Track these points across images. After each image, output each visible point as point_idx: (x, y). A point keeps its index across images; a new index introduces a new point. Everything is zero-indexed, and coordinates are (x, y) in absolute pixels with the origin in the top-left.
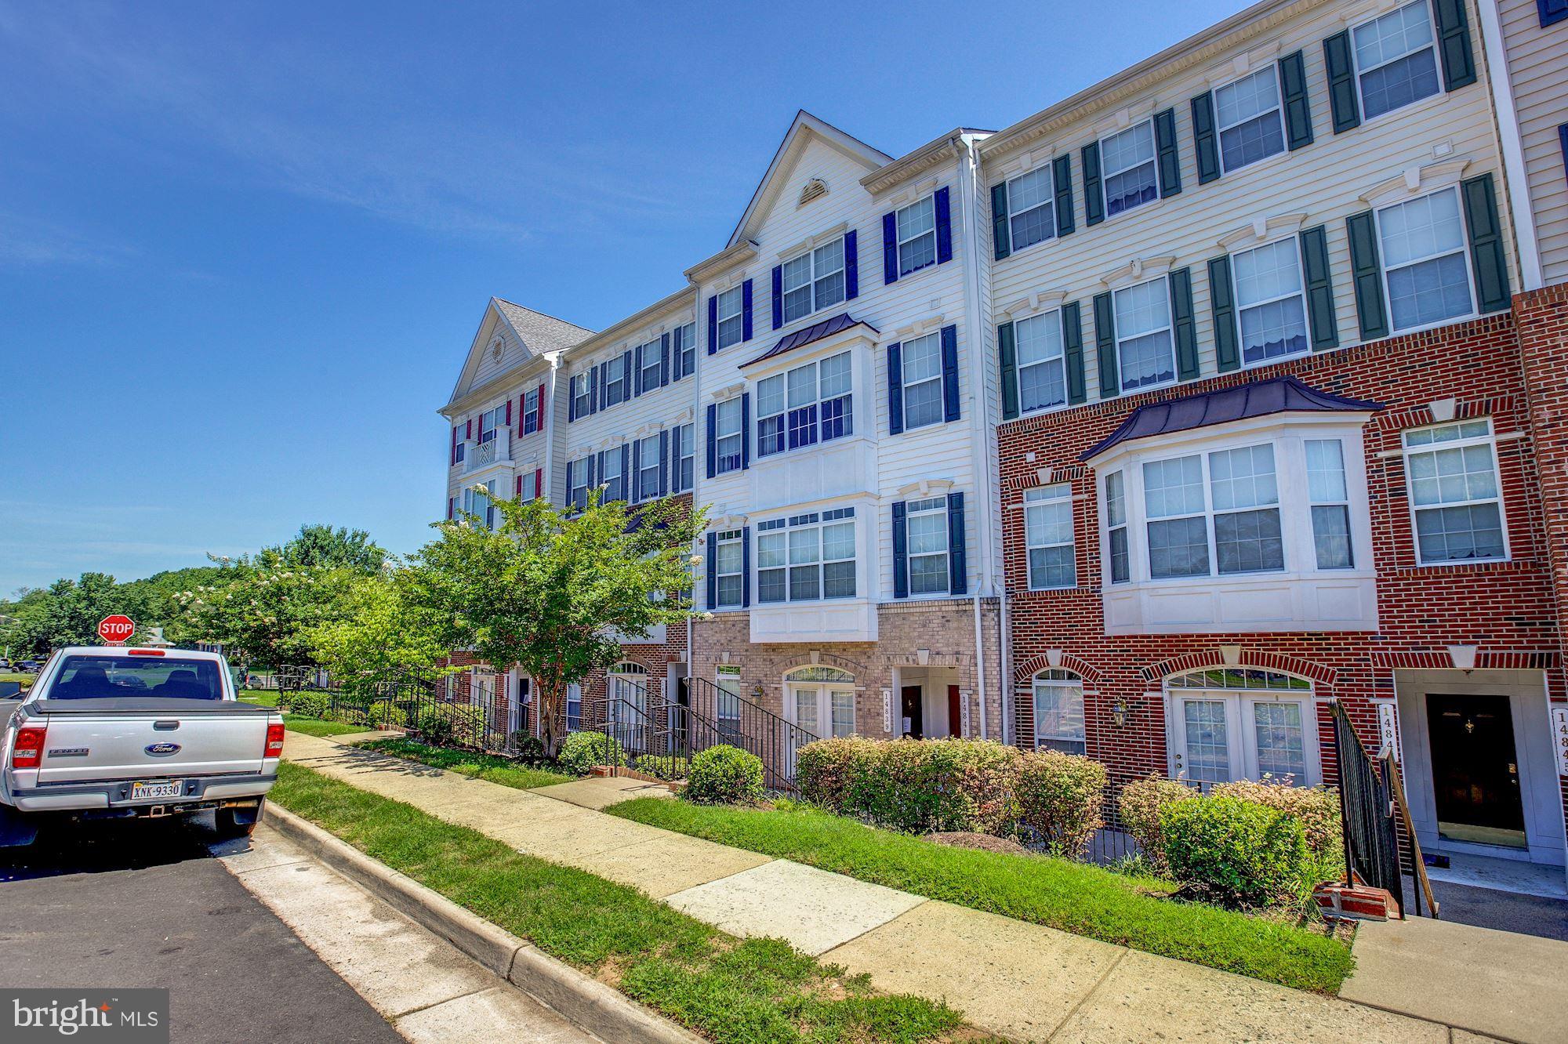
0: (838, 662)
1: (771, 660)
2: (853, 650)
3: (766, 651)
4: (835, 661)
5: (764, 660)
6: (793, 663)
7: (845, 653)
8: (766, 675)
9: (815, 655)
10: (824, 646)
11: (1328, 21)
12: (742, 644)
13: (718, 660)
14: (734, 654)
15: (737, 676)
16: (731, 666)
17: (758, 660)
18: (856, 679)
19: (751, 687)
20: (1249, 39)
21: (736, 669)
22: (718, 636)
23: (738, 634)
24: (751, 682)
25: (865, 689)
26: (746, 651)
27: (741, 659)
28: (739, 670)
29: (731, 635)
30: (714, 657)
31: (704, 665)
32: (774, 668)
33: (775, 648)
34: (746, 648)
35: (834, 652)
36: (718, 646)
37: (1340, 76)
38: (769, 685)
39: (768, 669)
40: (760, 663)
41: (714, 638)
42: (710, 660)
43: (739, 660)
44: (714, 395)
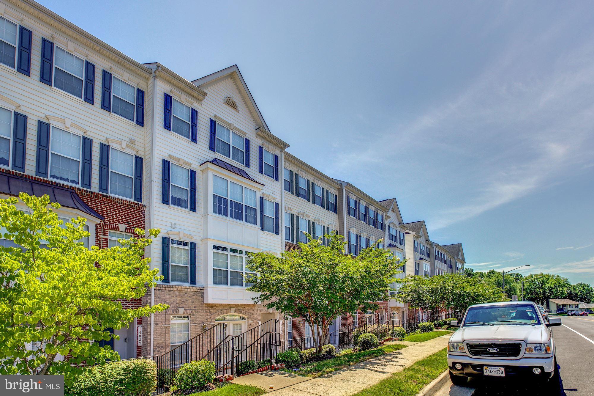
0: (242, 312)
1: (210, 312)
2: (247, 307)
3: (207, 308)
4: (241, 312)
5: (206, 312)
6: (222, 313)
7: (245, 309)
8: (207, 319)
9: (233, 310)
10: (236, 306)
11: (327, 186)
12: (192, 304)
13: (175, 312)
14: (187, 309)
15: (186, 321)
16: (183, 315)
17: (202, 312)
18: (247, 319)
19: (198, 326)
20: (320, 179)
21: (185, 317)
22: (174, 299)
23: (189, 298)
24: (198, 323)
25: (252, 322)
26: (195, 307)
27: (191, 312)
28: (188, 317)
29: (184, 298)
30: (171, 311)
31: (163, 315)
32: (212, 315)
33: (212, 306)
34: (194, 306)
35: (240, 308)
36: (174, 304)
37: (327, 199)
38: (208, 324)
39: (209, 316)
40: (204, 313)
41: (171, 300)
42: (168, 313)
43: (190, 312)
44: (170, 156)
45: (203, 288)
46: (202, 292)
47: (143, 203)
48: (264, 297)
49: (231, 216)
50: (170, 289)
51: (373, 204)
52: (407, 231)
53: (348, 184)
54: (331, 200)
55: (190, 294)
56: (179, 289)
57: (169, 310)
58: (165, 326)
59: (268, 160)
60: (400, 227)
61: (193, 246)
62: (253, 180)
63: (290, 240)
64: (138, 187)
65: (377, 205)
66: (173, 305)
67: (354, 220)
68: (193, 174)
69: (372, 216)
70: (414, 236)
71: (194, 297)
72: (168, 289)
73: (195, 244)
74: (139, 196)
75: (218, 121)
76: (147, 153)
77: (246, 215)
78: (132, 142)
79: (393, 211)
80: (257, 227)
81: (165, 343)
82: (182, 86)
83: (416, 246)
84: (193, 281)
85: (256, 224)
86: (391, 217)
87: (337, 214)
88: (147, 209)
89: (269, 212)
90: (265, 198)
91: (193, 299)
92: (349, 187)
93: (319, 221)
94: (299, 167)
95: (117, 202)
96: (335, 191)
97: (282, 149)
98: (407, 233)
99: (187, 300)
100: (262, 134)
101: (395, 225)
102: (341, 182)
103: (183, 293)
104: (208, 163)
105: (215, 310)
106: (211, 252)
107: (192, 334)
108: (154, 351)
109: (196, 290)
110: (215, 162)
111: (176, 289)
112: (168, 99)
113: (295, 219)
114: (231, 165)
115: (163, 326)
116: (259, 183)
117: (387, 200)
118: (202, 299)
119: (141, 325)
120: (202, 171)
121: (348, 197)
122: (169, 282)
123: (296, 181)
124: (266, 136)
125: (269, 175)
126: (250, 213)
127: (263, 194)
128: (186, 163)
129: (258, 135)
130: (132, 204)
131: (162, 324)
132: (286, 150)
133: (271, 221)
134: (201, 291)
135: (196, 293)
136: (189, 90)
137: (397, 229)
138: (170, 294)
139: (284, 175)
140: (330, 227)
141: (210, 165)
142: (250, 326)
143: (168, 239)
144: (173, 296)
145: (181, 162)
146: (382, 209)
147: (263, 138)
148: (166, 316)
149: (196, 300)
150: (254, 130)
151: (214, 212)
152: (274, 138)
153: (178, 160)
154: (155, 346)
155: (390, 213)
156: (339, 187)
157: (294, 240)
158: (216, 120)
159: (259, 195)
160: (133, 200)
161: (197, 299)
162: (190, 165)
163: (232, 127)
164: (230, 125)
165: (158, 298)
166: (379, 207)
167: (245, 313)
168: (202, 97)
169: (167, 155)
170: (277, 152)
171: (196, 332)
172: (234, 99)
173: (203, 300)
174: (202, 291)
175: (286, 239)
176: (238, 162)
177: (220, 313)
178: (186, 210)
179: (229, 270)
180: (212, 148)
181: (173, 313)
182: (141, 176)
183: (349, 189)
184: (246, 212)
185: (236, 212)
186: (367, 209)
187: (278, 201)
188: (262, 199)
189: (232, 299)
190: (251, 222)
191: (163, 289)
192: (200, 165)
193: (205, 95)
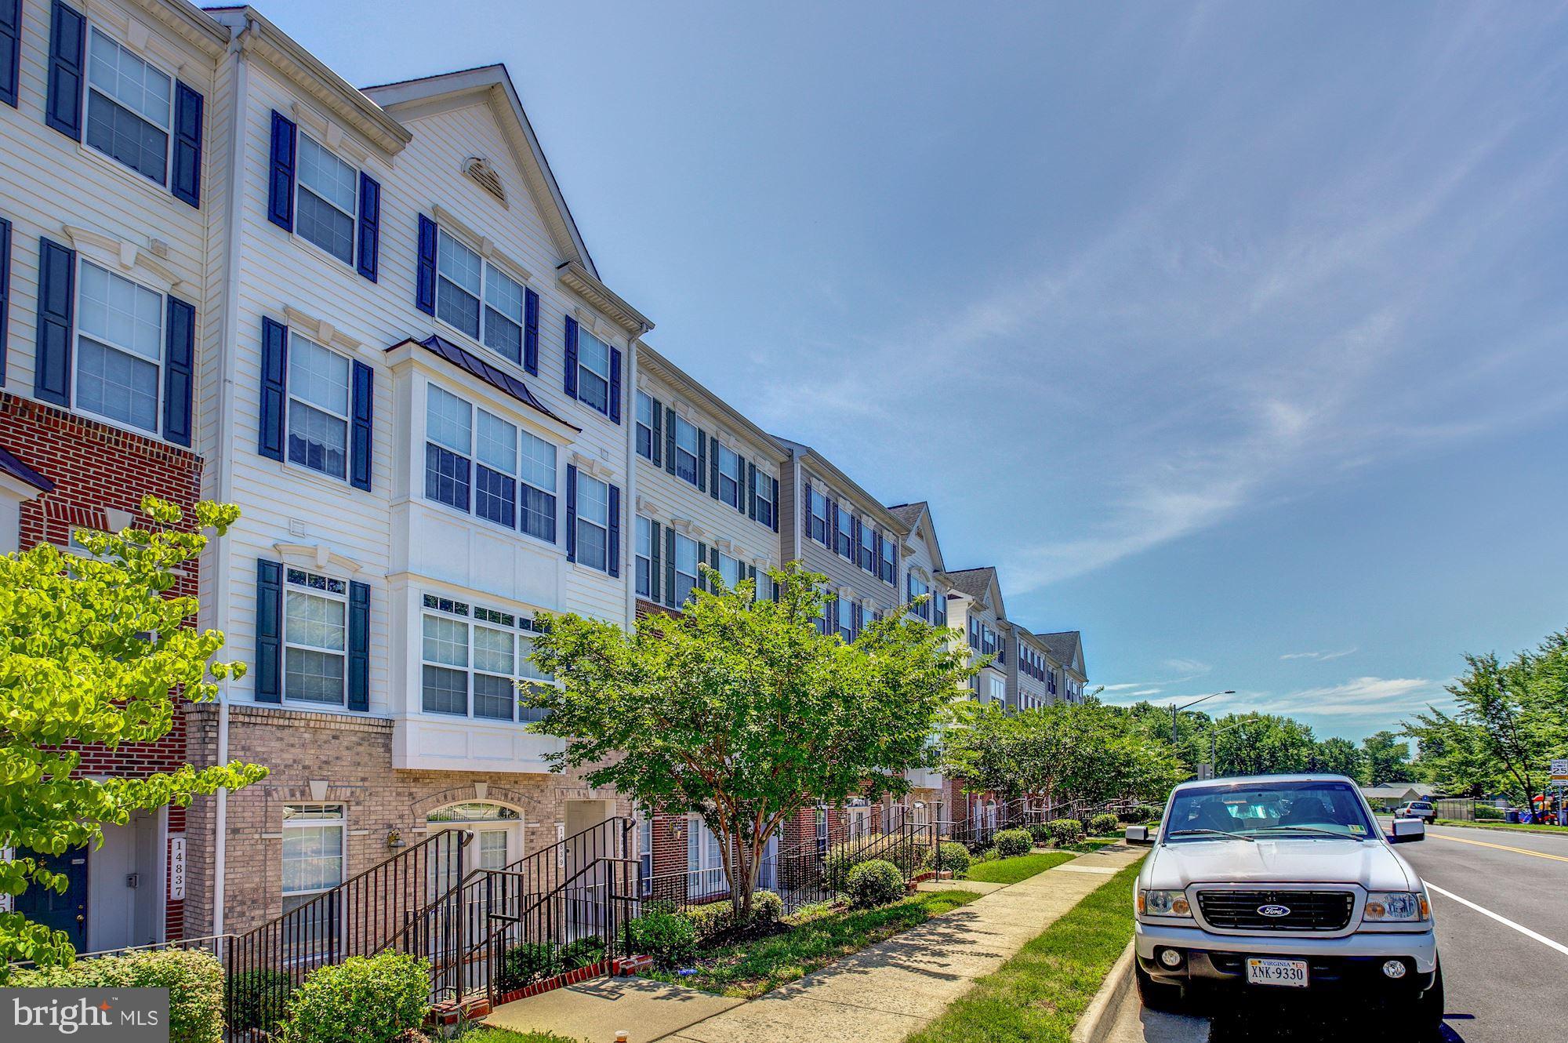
0: (509, 796)
1: (411, 794)
2: (525, 782)
3: (403, 782)
4: (506, 796)
5: (398, 794)
6: (449, 798)
7: (516, 786)
8: (401, 817)
9: (481, 788)
10: (491, 777)
11: (752, 454)
12: (353, 768)
13: (298, 794)
14: (337, 784)
15: (334, 821)
16: (324, 804)
17: (387, 794)
18: (522, 816)
19: (372, 837)
20: (734, 430)
21: (329, 809)
22: (297, 752)
23: (346, 753)
24: (373, 827)
25: (538, 825)
26: (364, 779)
27: (352, 792)
28: (339, 809)
29: (328, 752)
30: (286, 790)
31: (256, 804)
32: (418, 805)
33: (418, 777)
34: (361, 775)
35: (504, 784)
36: (297, 770)
37: (753, 488)
38: (406, 830)
39: (407, 808)
40: (391, 799)
41: (286, 756)
42: (275, 794)
43: (348, 794)
44: (286, 309)
45: (389, 723)
46: (385, 733)
47: (195, 449)
48: (581, 751)
49: (480, 513)
50: (281, 722)
51: (871, 512)
52: (953, 592)
53: (808, 451)
54: (762, 491)
55: (346, 741)
56: (312, 724)
57: (279, 789)
58: (264, 836)
59: (593, 361)
60: (935, 578)
61: (361, 595)
62: (546, 412)
63: (648, 595)
64: (179, 400)
65: (882, 516)
66: (293, 772)
67: (823, 552)
68: (363, 377)
69: (867, 543)
70: (969, 604)
71: (361, 749)
72: (275, 721)
73: (367, 589)
74: (180, 425)
75: (445, 224)
76: (210, 294)
77: (524, 512)
78: (159, 250)
79: (919, 535)
80: (558, 551)
81: (265, 888)
82: (332, 98)
83: (974, 631)
84: (360, 700)
85: (554, 541)
86: (914, 552)
87: (777, 532)
88: (207, 469)
89: (592, 510)
90: (581, 468)
91: (358, 754)
92: (810, 461)
93: (728, 547)
94: (678, 391)
95: (102, 438)
96: (774, 469)
97: (632, 334)
98: (951, 597)
99: (337, 758)
100: (576, 284)
101: (924, 573)
102: (789, 446)
103: (324, 736)
104: (411, 344)
105: (425, 790)
106: (416, 613)
107: (351, 862)
108: (226, 916)
109: (366, 728)
110: (431, 344)
111: (302, 723)
112: (282, 132)
113: (663, 538)
114: (483, 363)
115: (257, 836)
116: (565, 423)
117: (906, 505)
118: (387, 755)
119: (183, 834)
120: (392, 369)
121: (808, 488)
122: (279, 701)
123: (668, 429)
124: (587, 290)
125: (592, 405)
126: (537, 509)
127: (575, 455)
128: (338, 337)
129: (564, 283)
130: (155, 450)
131: (254, 830)
132: (643, 338)
133: (599, 536)
134: (384, 730)
135: (366, 738)
136: (353, 115)
137: (929, 584)
138: (282, 739)
139: (635, 410)
140: (760, 568)
141: (417, 353)
142: (532, 837)
143: (280, 567)
144: (293, 746)
145: (325, 335)
146: (893, 528)
147: (579, 293)
148: (266, 806)
149: (367, 758)
150: (553, 267)
151: (429, 495)
152: (610, 297)
153: (316, 326)
154: (230, 898)
155: (913, 541)
156: (784, 458)
157: (659, 597)
158: (439, 220)
159: (563, 459)
160: (158, 437)
161: (370, 754)
162: (354, 345)
163: (487, 250)
164: (481, 241)
165: (243, 748)
166: (886, 523)
167: (519, 800)
168: (394, 145)
169: (279, 307)
170: (619, 342)
171: (367, 856)
172: (494, 167)
173: (391, 757)
174: (387, 731)
175: (637, 592)
176: (505, 354)
177: (442, 798)
178: (339, 481)
179: (471, 670)
180: (425, 302)
181: (293, 795)
182: (189, 363)
183: (810, 467)
184: (524, 503)
185: (495, 502)
186: (856, 525)
187: (618, 480)
188: (571, 470)
189: (479, 758)
190: (538, 535)
191: (259, 721)
192: (387, 350)
193: (406, 137)
